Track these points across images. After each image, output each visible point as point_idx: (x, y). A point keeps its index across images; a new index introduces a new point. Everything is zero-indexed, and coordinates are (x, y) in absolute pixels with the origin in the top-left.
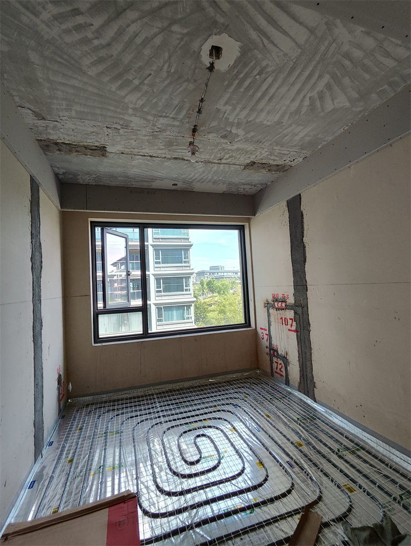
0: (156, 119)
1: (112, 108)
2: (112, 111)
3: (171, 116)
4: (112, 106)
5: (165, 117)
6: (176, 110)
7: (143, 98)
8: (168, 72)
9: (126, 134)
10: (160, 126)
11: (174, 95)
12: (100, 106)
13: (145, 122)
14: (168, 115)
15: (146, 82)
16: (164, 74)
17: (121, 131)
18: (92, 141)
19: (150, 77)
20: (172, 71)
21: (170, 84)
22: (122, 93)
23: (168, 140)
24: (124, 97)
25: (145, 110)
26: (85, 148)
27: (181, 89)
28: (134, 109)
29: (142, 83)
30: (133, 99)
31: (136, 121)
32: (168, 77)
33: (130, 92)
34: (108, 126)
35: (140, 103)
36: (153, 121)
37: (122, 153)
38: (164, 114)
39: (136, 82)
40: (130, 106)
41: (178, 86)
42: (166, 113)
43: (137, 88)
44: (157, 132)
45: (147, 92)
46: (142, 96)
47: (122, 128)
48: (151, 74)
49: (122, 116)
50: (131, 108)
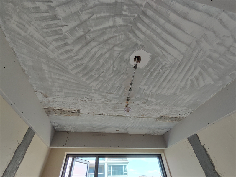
0: (107, 95)
1: (84, 90)
2: (83, 91)
3: (115, 93)
4: (83, 89)
5: (112, 93)
6: (117, 90)
7: (100, 84)
8: (113, 70)
9: (91, 103)
10: (109, 98)
11: (116, 81)
12: (77, 89)
13: (101, 96)
14: (113, 92)
15: (101, 76)
16: (111, 71)
17: (88, 102)
18: (73, 108)
19: (103, 73)
20: (115, 69)
21: (114, 76)
22: (89, 82)
23: (113, 105)
24: (90, 84)
25: (101, 90)
26: (69, 111)
27: (120, 78)
28: (95, 90)
29: (99, 76)
30: (94, 85)
31: (96, 96)
32: (112, 73)
33: (93, 81)
34: (81, 99)
35: (98, 86)
36: (105, 96)
37: (89, 114)
38: (111, 92)
39: (96, 76)
40: (93, 88)
41: (118, 77)
42: (112, 91)
43: (97, 79)
44: (107, 101)
45: (101, 81)
46: (99, 83)
47: (88, 100)
48: (103, 72)
49: (88, 94)
50: (93, 90)
